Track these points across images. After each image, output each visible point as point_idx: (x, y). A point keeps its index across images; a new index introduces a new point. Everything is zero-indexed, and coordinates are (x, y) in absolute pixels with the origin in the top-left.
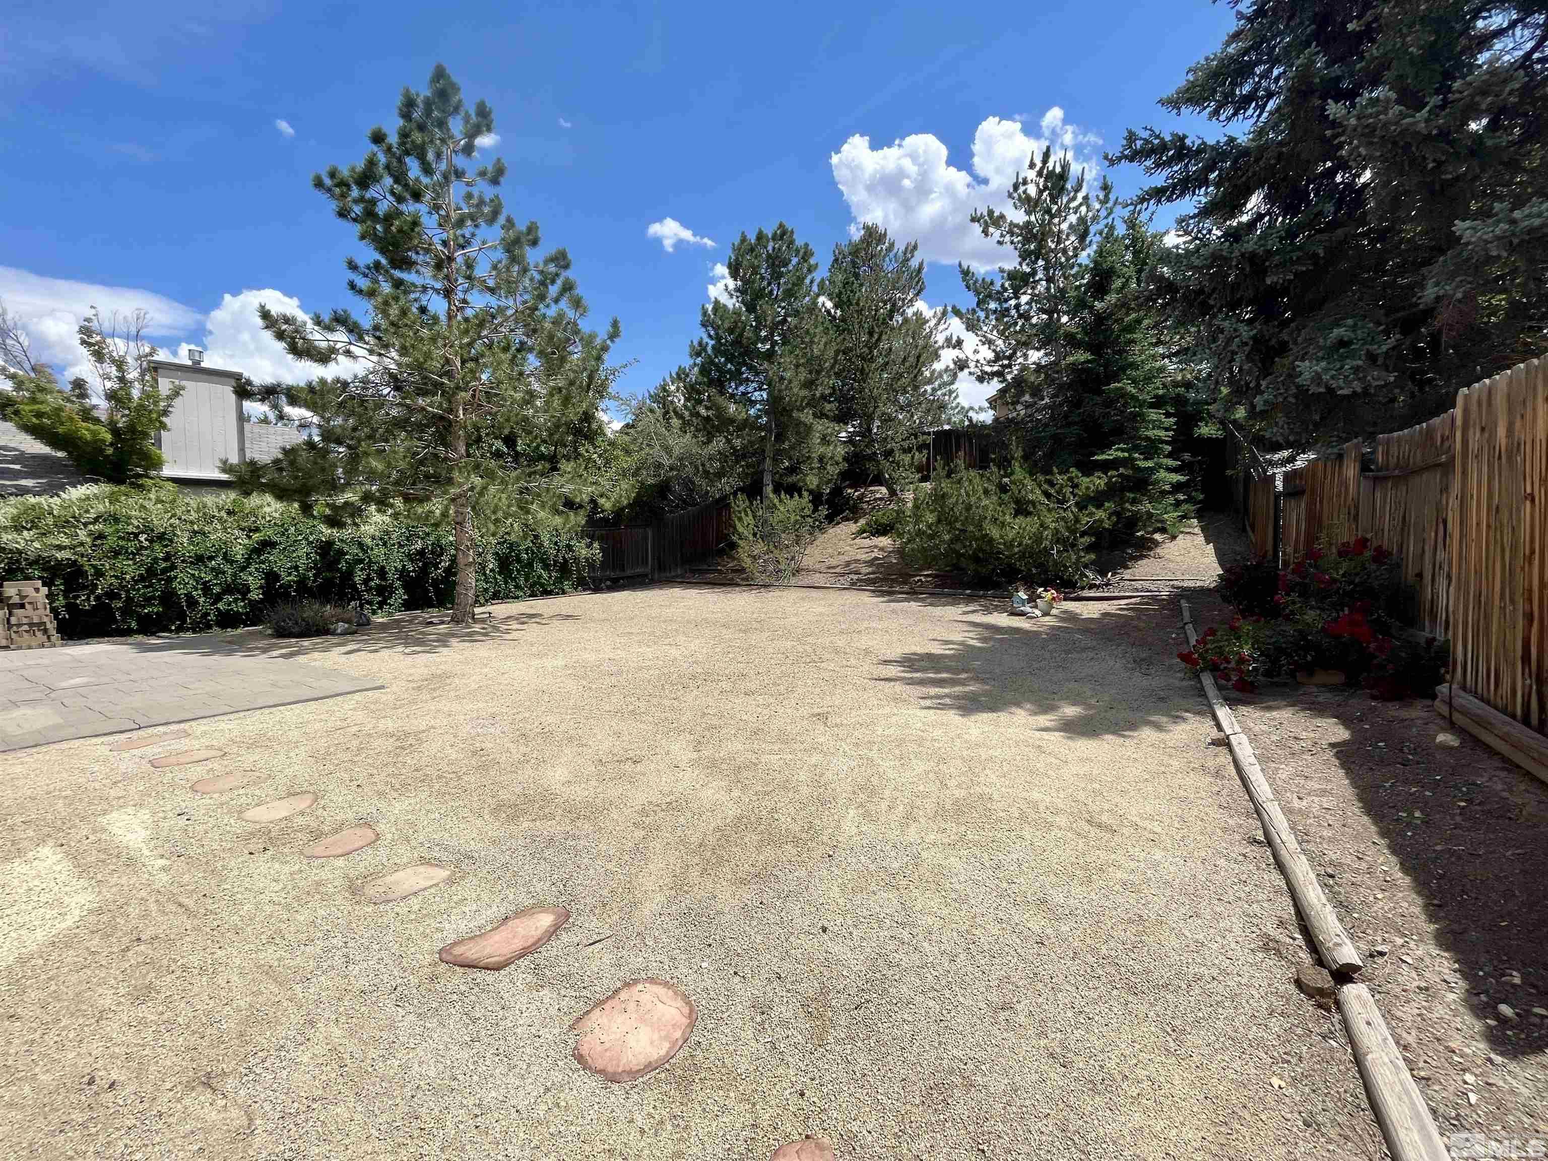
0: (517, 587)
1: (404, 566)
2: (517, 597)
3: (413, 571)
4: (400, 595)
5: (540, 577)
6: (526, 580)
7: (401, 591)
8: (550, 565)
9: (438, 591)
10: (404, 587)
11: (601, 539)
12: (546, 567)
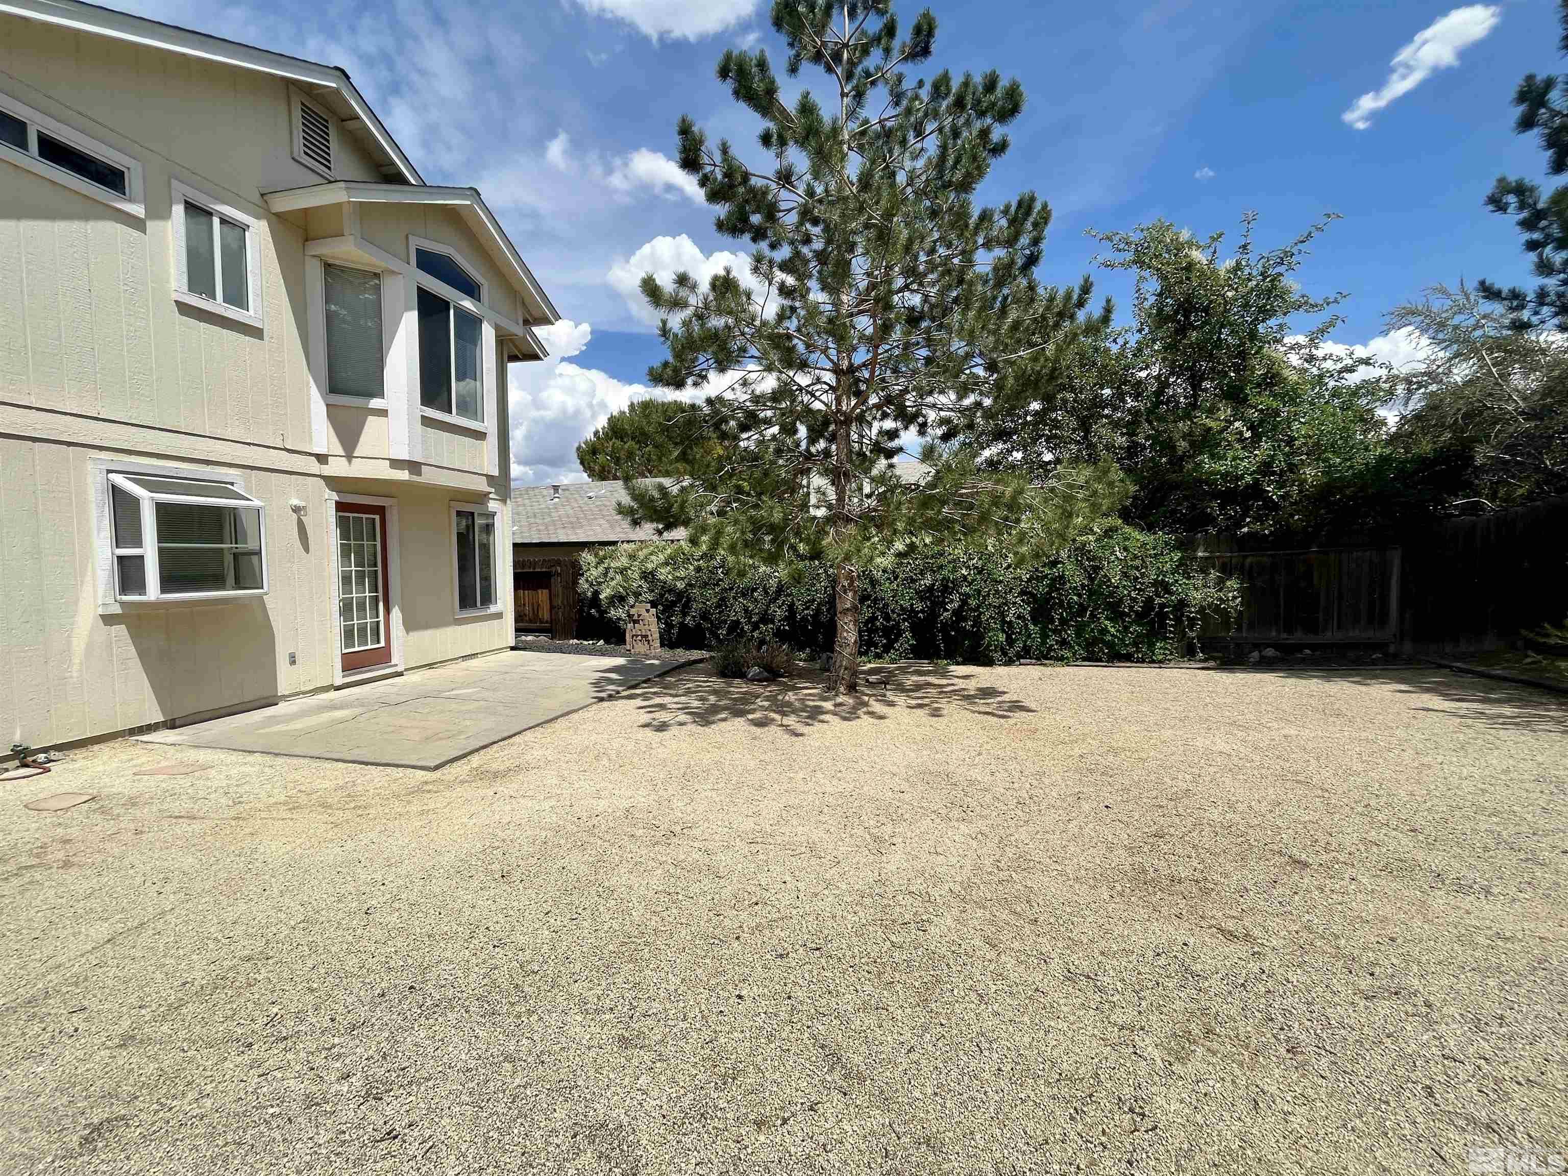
0: (1063, 643)
1: (912, 605)
2: (1062, 659)
3: (922, 611)
4: (907, 639)
5: (1104, 631)
6: (1078, 634)
7: (908, 634)
8: (1123, 614)
9: (947, 638)
10: (913, 629)
11: (1246, 574)
12: (1117, 615)
